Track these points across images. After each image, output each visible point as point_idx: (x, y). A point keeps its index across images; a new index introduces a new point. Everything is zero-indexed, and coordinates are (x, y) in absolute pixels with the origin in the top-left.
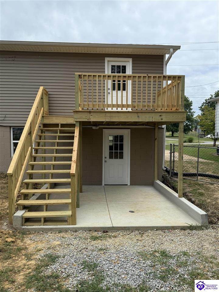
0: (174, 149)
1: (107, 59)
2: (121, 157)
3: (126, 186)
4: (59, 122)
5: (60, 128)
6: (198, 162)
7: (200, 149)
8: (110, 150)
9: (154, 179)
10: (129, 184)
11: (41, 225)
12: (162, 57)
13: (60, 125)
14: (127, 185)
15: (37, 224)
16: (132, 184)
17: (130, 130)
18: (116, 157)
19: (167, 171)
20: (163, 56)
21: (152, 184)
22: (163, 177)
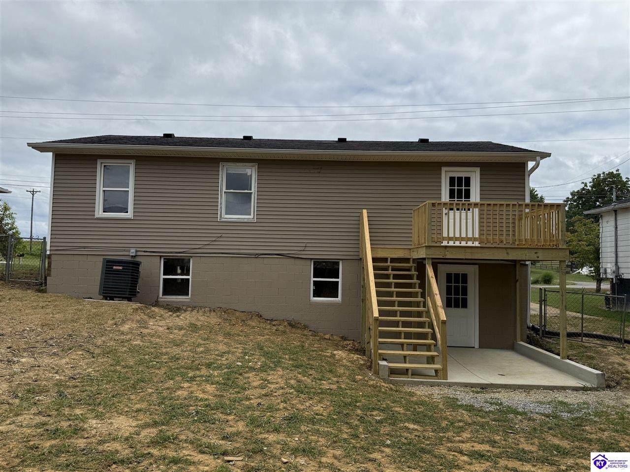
0: (545, 295)
1: (444, 169)
2: (465, 305)
3: (472, 349)
4: (389, 255)
5: (389, 264)
6: (582, 319)
7: (585, 296)
8: (447, 295)
9: (515, 339)
10: (477, 346)
11: (408, 378)
12: (524, 165)
13: (389, 259)
14: (474, 347)
15: (403, 376)
16: (481, 347)
17: (478, 266)
18: (457, 306)
19: (533, 328)
20: (524, 163)
21: (512, 347)
22: (528, 337)
